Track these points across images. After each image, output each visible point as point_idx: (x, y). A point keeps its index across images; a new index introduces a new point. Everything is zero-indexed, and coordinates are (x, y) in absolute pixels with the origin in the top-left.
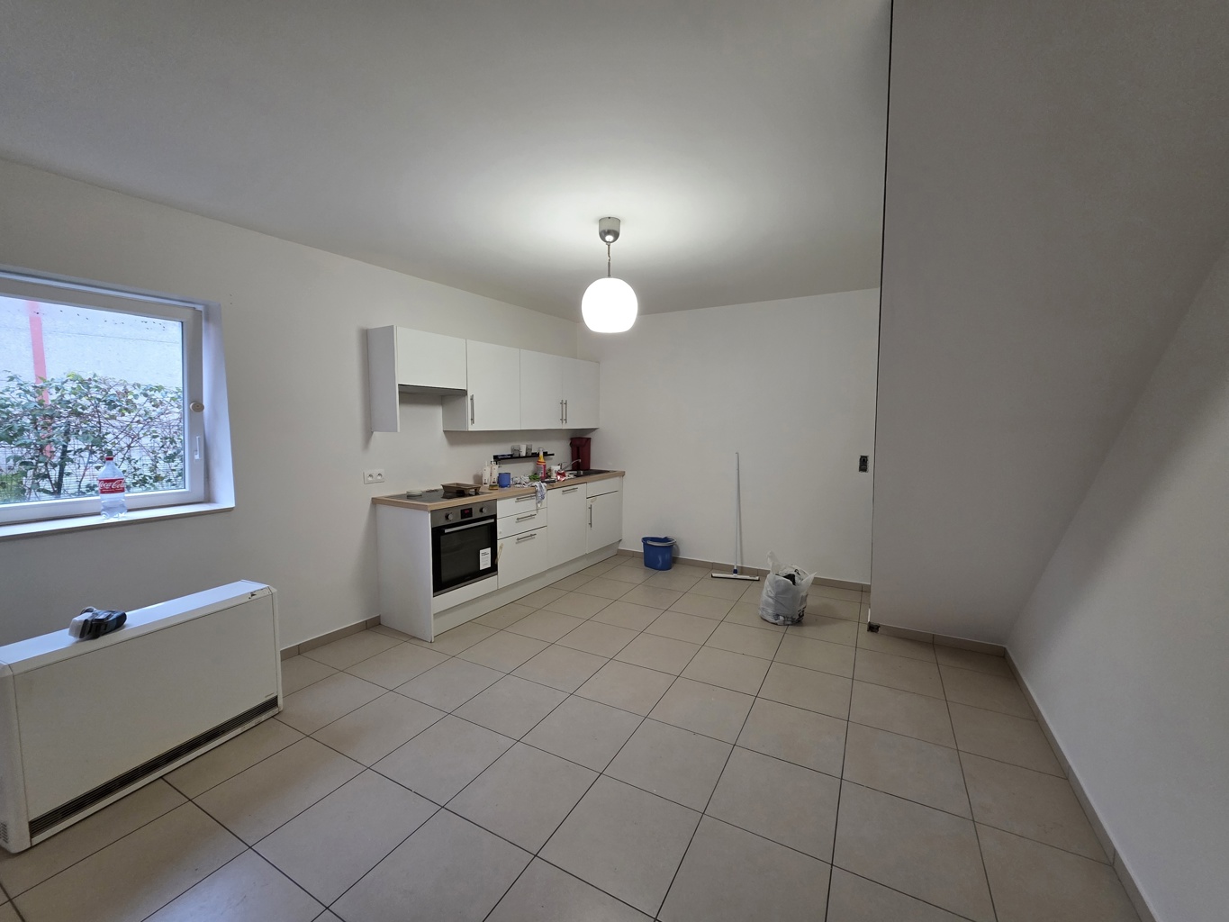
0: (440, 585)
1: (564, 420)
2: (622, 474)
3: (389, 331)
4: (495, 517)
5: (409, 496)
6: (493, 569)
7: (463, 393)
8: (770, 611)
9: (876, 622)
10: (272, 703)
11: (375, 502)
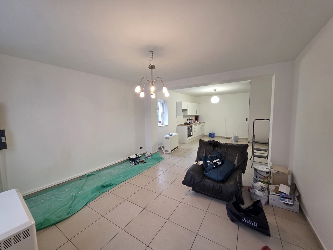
0: (188, 136)
1: (197, 113)
2: (205, 122)
3: (181, 102)
4: (192, 128)
5: (181, 124)
6: (192, 135)
7: (187, 110)
8: (233, 140)
9: (249, 141)
10: (178, 147)
11: (177, 125)
